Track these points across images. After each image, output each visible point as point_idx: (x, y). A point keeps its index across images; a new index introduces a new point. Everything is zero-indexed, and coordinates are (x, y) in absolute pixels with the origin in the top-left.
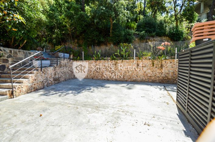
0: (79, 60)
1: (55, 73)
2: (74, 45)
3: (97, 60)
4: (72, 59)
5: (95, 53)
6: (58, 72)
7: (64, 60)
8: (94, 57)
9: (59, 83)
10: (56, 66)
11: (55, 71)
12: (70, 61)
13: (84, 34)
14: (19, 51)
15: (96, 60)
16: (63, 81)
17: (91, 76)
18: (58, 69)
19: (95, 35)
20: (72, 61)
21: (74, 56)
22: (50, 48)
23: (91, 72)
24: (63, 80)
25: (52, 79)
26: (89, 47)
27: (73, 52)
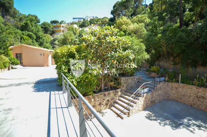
0: (174, 82)
1: (152, 97)
2: (169, 64)
3: (201, 86)
4: (167, 81)
5: (198, 77)
6: (154, 95)
7: (160, 84)
8: (194, 81)
9: (154, 104)
10: (153, 91)
11: (152, 95)
12: (165, 83)
13: (182, 55)
14: (129, 78)
15: (198, 86)
16: (158, 103)
17: (190, 102)
18: (154, 93)
19: (199, 55)
20: (167, 83)
21: (169, 78)
22: (145, 65)
23: (189, 98)
24: (158, 101)
25: (150, 102)
26: (188, 68)
27: (169, 75)
